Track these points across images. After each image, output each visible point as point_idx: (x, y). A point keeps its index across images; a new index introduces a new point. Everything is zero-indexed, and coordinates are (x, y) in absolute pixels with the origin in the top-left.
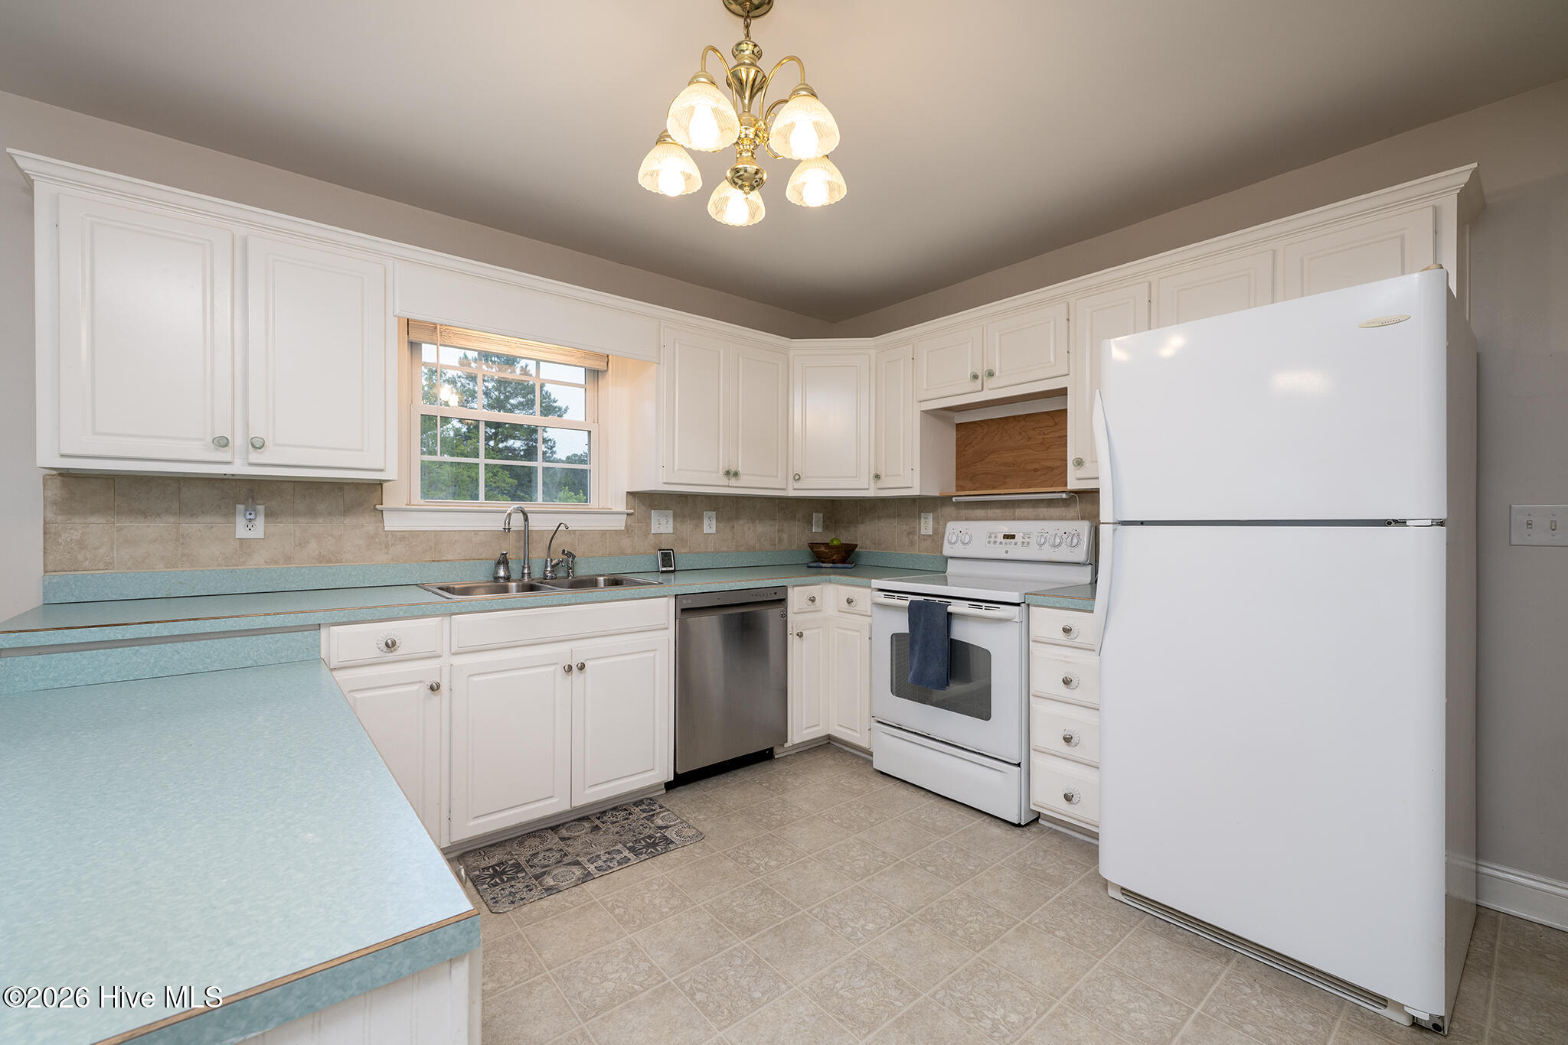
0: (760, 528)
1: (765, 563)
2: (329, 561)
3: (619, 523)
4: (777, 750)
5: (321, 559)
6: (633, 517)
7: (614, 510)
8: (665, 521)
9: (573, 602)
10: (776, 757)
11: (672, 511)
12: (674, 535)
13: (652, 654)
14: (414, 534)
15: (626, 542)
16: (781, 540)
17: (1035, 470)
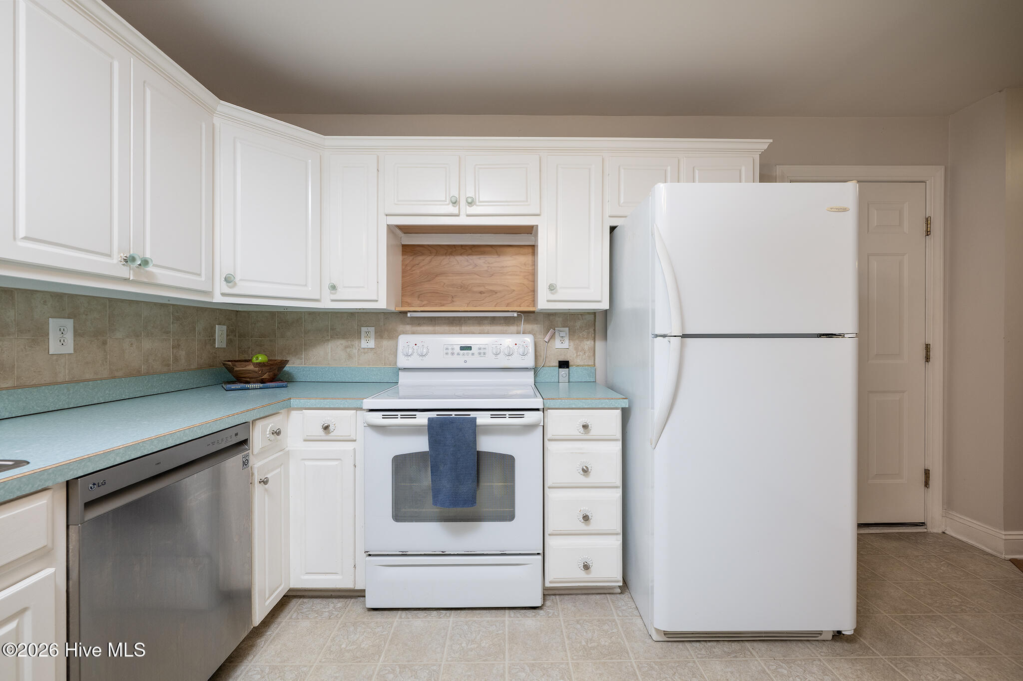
0: (147, 344)
16: (176, 359)
17: (481, 293)
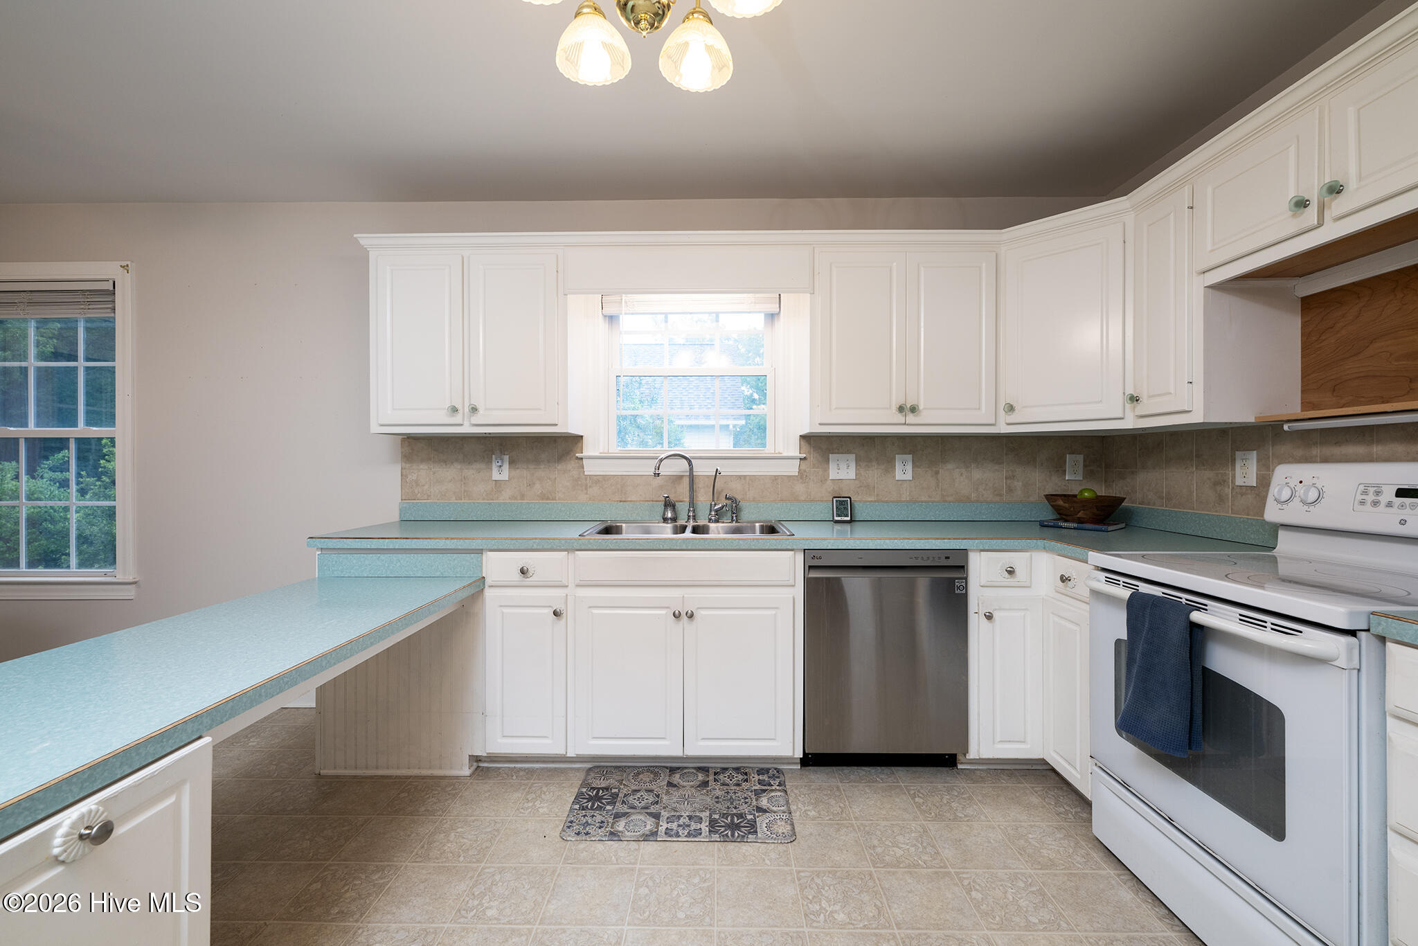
0: (977, 474)
1: (984, 518)
2: (548, 499)
3: (792, 469)
4: (960, 757)
5: (544, 497)
6: (806, 462)
7: (785, 454)
8: (846, 467)
9: (684, 547)
10: (960, 766)
11: (854, 455)
12: (857, 482)
13: (773, 612)
14: (605, 478)
15: (800, 488)
16: (1010, 490)
